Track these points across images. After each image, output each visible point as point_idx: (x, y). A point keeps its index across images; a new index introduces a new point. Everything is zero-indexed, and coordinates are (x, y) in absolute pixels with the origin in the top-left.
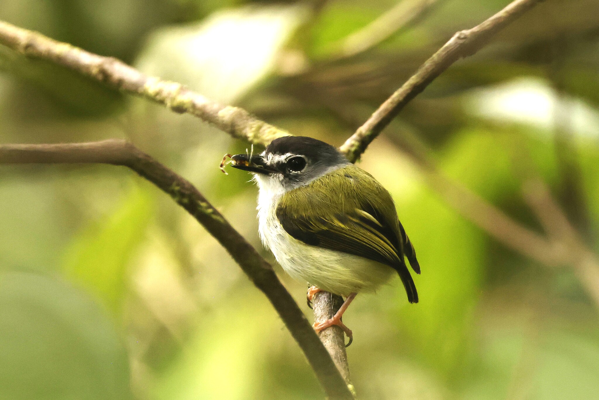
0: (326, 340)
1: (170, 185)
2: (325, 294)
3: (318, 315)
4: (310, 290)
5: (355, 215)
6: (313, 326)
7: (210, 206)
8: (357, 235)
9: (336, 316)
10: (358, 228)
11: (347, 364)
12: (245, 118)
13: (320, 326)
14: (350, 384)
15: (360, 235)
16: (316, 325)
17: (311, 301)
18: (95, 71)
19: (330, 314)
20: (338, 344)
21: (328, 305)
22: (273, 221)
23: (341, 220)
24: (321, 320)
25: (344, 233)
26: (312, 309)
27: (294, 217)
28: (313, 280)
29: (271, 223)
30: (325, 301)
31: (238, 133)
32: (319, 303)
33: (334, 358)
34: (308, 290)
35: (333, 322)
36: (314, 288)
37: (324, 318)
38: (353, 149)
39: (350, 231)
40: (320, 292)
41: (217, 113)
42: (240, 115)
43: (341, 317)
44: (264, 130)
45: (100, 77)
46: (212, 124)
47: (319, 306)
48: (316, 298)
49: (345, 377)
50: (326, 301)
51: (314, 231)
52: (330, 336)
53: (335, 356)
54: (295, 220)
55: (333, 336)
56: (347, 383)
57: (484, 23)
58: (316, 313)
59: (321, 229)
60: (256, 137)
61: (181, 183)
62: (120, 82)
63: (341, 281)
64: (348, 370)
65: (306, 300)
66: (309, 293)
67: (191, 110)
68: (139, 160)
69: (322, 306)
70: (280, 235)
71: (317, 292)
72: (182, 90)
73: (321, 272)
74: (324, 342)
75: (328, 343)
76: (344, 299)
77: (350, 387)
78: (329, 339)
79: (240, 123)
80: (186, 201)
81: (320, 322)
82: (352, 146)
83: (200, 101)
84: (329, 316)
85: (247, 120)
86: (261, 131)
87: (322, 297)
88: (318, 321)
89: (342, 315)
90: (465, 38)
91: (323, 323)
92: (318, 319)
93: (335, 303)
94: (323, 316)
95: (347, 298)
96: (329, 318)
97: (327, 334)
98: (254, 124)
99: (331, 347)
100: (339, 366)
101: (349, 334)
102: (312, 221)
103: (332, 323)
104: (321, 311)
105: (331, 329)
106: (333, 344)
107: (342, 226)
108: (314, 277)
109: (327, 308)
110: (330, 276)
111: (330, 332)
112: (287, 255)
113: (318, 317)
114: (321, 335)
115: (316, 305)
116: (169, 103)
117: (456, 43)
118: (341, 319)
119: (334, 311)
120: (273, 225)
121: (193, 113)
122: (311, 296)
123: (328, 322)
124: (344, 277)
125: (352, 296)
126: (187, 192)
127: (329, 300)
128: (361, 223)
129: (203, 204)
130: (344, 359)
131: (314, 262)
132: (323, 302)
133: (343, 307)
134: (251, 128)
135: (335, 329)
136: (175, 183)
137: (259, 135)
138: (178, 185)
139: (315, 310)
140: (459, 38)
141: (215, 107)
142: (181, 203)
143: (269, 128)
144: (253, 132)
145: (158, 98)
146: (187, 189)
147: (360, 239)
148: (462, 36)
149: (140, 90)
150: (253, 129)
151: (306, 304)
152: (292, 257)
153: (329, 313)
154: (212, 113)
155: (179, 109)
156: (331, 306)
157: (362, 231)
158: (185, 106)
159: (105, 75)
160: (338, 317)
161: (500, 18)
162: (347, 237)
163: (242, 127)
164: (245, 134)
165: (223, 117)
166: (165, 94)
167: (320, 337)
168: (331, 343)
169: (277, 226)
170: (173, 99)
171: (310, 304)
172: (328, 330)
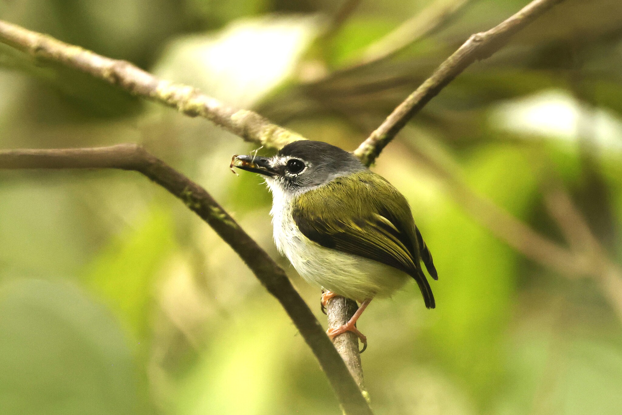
0: (340, 346)
1: (182, 190)
2: (339, 299)
3: (332, 321)
4: (324, 295)
5: (371, 219)
6: (327, 332)
7: (223, 212)
8: (374, 239)
9: (350, 322)
10: (375, 232)
11: (361, 371)
12: (258, 121)
13: (335, 331)
14: (364, 390)
15: (377, 239)
16: (330, 331)
17: (325, 307)
18: (106, 74)
19: (344, 320)
20: (352, 350)
21: (342, 310)
22: (289, 224)
23: (358, 223)
24: (335, 326)
25: (361, 237)
26: (326, 315)
27: (311, 219)
28: (328, 285)
29: (286, 225)
30: (339, 307)
31: (252, 136)
32: (333, 309)
33: (348, 364)
34: (322, 296)
35: (347, 328)
36: (328, 293)
37: (338, 324)
38: (368, 153)
39: (367, 235)
40: (334, 297)
41: (230, 116)
42: (253, 119)
43: (356, 323)
44: (278, 134)
45: (112, 80)
46: (225, 127)
47: (333, 311)
48: (330, 304)
49: (360, 383)
50: (341, 307)
51: (330, 233)
52: (344, 342)
53: (349, 362)
54: (312, 222)
55: (347, 342)
56: (361, 390)
57: (500, 25)
58: (330, 318)
59: (338, 231)
60: (269, 140)
61: (193, 188)
62: (132, 86)
63: (357, 286)
64: (362, 376)
65: (320, 306)
66: (323, 299)
67: (203, 114)
68: (150, 165)
69: (336, 312)
70: (296, 237)
71: (331, 298)
72: (195, 93)
73: (337, 276)
74: (338, 347)
75: (342, 349)
76: (358, 305)
77: (364, 393)
78: (344, 345)
79: (253, 127)
80: (198, 206)
81: (335, 328)
82: (367, 149)
83: (213, 104)
84: (343, 322)
85: (260, 123)
86: (274, 135)
87: (336, 302)
88: (332, 327)
89: (356, 321)
90: (481, 40)
91: (337, 329)
92: (332, 324)
93: (349, 308)
94: (337, 322)
95: (362, 303)
96: (343, 324)
97: (341, 340)
98: (267, 128)
99: (346, 353)
100: (353, 372)
101: (364, 340)
102: (329, 224)
103: (345, 329)
104: (336, 317)
105: (345, 335)
106: (348, 350)
107: (360, 229)
108: (330, 281)
109: (341, 314)
110: (346, 280)
111: (344, 338)
112: (304, 259)
113: (332, 323)
114: (335, 341)
115: (330, 310)
116: (181, 107)
117: (471, 45)
118: (355, 325)
119: (348, 317)
120: (289, 228)
121: (206, 117)
122: (325, 302)
123: (342, 328)
124: (359, 281)
125: (367, 302)
126: (199, 197)
127: (343, 306)
128: (379, 228)
129: (216, 209)
130: (358, 365)
131: (329, 266)
132: (337, 307)
133: (358, 313)
134: (264, 131)
135: (349, 335)
136: (187, 188)
137: (272, 139)
138: (190, 190)
139: (329, 316)
140: (474, 40)
141: (228, 110)
142: (192, 208)
143: (282, 132)
144: (266, 136)
145: (170, 101)
146: (200, 194)
147: (377, 243)
148: (478, 39)
149: (152, 94)
150: (267, 133)
151: (320, 309)
152: (308, 260)
153: (343, 318)
154: (224, 116)
155: (192, 113)
156: (345, 311)
157: (379, 235)
158: (198, 110)
159: (117, 78)
160: (352, 323)
161: (516, 20)
162: (363, 241)
163: (255, 130)
164: (259, 137)
165: (236, 121)
166: (177, 97)
167: (334, 343)
168: (345, 349)
169: (292, 229)
170: (185, 103)
171: (324, 309)
172: (342, 336)
